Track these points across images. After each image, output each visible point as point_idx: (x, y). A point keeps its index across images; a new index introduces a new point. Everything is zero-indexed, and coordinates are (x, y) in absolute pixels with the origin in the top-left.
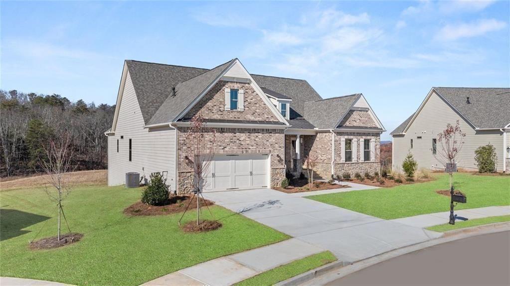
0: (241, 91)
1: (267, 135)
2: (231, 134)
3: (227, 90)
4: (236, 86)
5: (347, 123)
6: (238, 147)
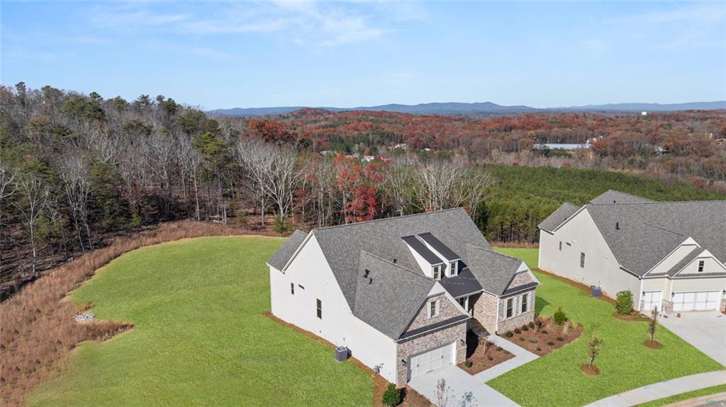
0: (438, 302)
1: (454, 327)
2: (430, 335)
3: (429, 304)
4: (434, 299)
5: (510, 287)
6: (435, 342)
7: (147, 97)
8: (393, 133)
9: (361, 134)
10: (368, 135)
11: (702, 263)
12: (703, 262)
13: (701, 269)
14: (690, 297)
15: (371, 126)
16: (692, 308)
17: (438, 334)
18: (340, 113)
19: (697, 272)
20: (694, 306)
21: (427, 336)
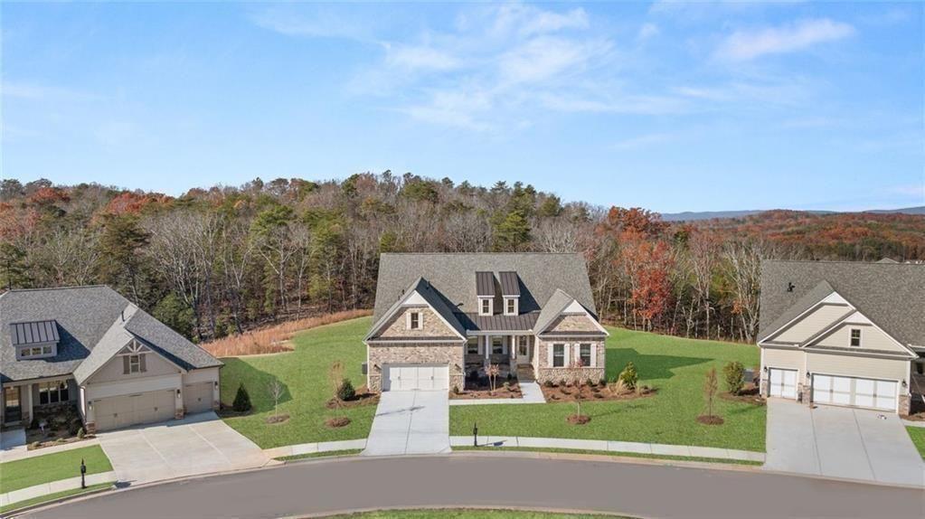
0: (421, 314)
3: (408, 315)
4: (416, 310)
5: (557, 329)
6: (419, 358)
7: (504, 183)
8: (900, 243)
9: (842, 243)
10: (853, 245)
11: (856, 333)
12: (859, 331)
13: (855, 342)
14: (843, 384)
15: (865, 234)
16: (848, 403)
17: (423, 349)
18: (823, 216)
19: (849, 345)
20: (853, 398)
21: (407, 348)
